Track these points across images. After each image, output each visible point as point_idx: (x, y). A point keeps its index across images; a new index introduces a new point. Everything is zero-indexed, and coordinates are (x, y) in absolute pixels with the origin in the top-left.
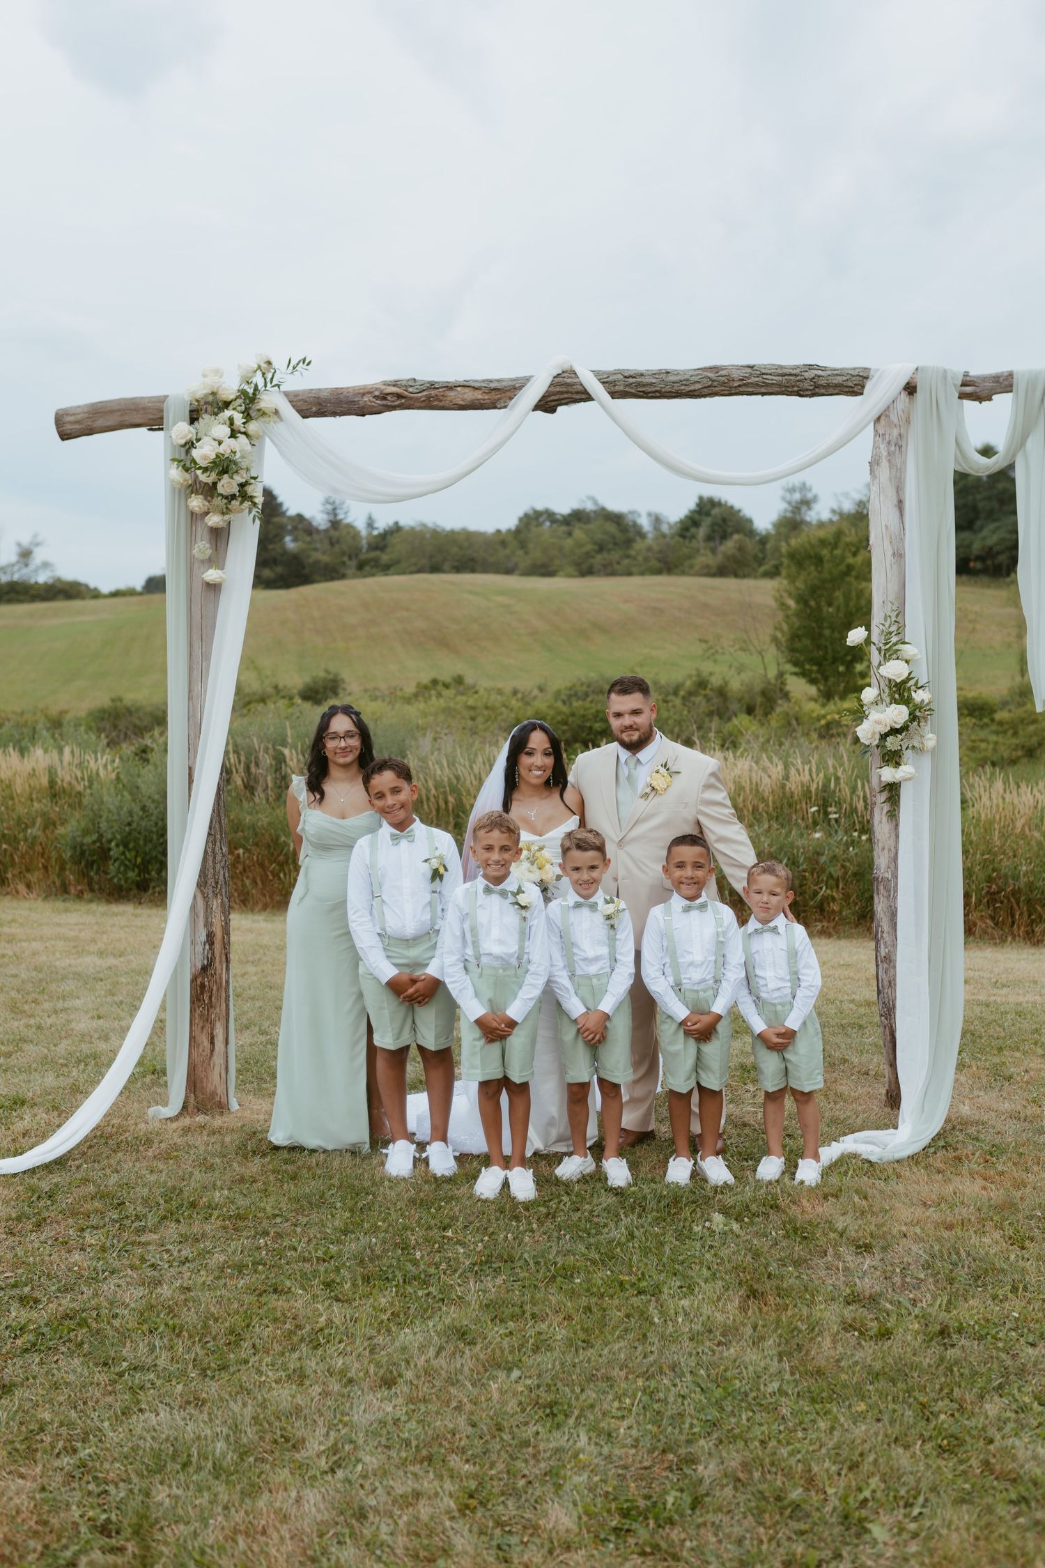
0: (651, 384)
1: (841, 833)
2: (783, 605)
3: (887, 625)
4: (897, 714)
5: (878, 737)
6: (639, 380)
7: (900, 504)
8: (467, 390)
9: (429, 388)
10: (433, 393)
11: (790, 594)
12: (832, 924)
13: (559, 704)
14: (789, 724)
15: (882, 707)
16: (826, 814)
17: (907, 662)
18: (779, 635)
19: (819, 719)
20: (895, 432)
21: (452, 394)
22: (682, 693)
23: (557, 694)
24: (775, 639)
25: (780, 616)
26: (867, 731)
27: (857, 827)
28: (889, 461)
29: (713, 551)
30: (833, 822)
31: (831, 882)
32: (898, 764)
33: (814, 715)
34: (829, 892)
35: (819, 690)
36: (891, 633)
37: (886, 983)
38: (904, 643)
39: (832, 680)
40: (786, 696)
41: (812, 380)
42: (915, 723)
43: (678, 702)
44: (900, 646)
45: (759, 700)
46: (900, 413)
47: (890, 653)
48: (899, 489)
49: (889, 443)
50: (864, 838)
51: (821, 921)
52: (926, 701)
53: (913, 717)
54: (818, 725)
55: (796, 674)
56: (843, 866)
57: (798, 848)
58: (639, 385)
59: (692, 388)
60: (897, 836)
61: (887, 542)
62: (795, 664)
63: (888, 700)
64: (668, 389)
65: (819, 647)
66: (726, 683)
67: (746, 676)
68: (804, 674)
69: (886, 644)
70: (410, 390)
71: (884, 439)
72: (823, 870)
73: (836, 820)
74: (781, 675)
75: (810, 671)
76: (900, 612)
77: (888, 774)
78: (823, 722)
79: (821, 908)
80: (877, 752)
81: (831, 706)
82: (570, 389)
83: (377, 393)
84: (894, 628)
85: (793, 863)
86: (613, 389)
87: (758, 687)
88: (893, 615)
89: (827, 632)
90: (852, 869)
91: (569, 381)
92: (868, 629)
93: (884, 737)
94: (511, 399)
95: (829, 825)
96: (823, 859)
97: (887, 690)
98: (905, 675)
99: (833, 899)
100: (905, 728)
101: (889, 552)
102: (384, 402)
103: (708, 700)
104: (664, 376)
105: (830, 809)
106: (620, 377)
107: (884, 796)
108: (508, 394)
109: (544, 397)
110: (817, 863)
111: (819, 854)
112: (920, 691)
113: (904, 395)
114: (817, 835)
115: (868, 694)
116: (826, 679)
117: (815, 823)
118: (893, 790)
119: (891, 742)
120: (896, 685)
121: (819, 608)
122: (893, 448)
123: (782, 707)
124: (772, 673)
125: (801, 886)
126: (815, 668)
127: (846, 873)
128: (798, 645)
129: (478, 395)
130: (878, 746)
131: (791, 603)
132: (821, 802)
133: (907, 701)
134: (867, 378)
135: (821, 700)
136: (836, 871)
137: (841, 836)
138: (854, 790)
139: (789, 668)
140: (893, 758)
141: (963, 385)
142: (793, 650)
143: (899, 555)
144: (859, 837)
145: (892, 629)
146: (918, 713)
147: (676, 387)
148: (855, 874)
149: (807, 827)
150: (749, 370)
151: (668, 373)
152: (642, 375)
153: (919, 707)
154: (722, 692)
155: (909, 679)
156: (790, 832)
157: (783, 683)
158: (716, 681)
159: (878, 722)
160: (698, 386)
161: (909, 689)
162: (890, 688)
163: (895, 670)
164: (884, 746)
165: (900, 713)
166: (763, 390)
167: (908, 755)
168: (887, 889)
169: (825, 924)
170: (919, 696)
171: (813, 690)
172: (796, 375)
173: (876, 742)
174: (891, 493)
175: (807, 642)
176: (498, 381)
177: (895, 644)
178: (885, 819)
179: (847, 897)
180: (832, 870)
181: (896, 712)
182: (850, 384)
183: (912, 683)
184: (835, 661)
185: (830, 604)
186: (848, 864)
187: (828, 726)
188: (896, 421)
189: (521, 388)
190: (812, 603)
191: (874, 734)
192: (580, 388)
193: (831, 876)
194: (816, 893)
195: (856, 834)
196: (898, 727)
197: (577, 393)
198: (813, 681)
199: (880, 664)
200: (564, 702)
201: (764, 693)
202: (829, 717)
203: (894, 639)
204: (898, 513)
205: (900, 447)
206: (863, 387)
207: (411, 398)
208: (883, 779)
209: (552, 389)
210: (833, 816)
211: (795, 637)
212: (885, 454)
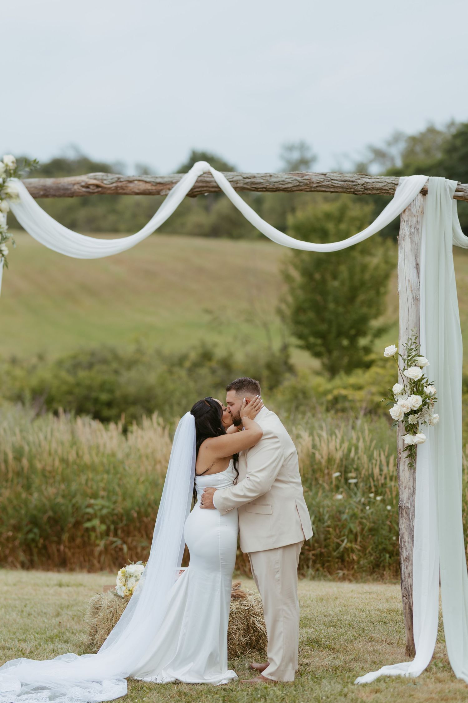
0: (260, 183)
1: (359, 494)
2: (288, 278)
3: (409, 344)
4: (415, 401)
5: (403, 415)
6: (253, 180)
7: (417, 266)
8: (141, 183)
9: (117, 182)
10: (120, 184)
11: (296, 267)
12: (352, 572)
13: (64, 374)
14: (296, 397)
15: (405, 396)
16: (346, 479)
17: (421, 368)
18: (284, 307)
19: (326, 393)
20: (415, 220)
21: (131, 185)
22: (187, 364)
23: (60, 363)
24: (279, 312)
25: (285, 288)
26: (396, 412)
27: (373, 490)
28: (411, 238)
29: (207, 209)
30: (352, 486)
31: (352, 537)
32: (415, 433)
33: (321, 389)
34: (349, 545)
35: (324, 365)
36: (412, 349)
37: (407, 575)
38: (419, 356)
39: (336, 354)
40: (291, 369)
41: (362, 185)
42: (426, 407)
43: (183, 373)
44: (417, 358)
45: (265, 373)
46: (418, 208)
47: (411, 362)
48: (417, 256)
49: (411, 227)
50: (379, 498)
51: (341, 569)
52: (433, 393)
53: (425, 403)
54: (324, 400)
55: (300, 347)
56: (361, 523)
57: (323, 507)
58: (253, 183)
59: (286, 186)
60: (414, 480)
61: (409, 290)
62: (300, 336)
63: (409, 392)
64: (271, 186)
65: (323, 320)
66: (230, 355)
67: (251, 348)
68: (308, 347)
69: (408, 356)
70: (105, 182)
71: (407, 224)
72: (344, 526)
73: (356, 484)
74: (285, 348)
75: (315, 345)
76: (417, 337)
77: (409, 439)
78: (330, 397)
79: (342, 558)
80: (402, 425)
81: (337, 381)
82: (208, 185)
83: (83, 184)
84: (413, 346)
85: (320, 520)
86: (236, 186)
87: (263, 361)
88: (413, 338)
89: (332, 306)
90: (368, 525)
91: (208, 179)
92: (397, 346)
93: (407, 415)
94: (170, 189)
95: (349, 488)
96: (344, 517)
97: (409, 386)
98: (420, 376)
99: (353, 551)
100: (419, 410)
101: (411, 297)
102: (88, 190)
103: (213, 371)
104: (268, 178)
105: (350, 475)
106: (240, 178)
107: (406, 453)
108: (168, 186)
109: (192, 189)
110: (339, 520)
111: (340, 512)
112: (429, 387)
113: (420, 196)
114: (340, 497)
115: (397, 388)
116: (330, 352)
117: (337, 487)
118: (412, 449)
119: (412, 419)
120: (414, 382)
121: (324, 281)
122: (413, 230)
123: (288, 381)
124: (277, 345)
125: (326, 540)
126: (319, 341)
127: (363, 530)
128: (303, 318)
129: (148, 187)
130: (403, 421)
131: (296, 274)
132: (343, 469)
133: (420, 392)
134: (397, 185)
135: (327, 375)
136: (355, 527)
137: (360, 498)
138: (370, 458)
139: (294, 341)
140: (412, 429)
141: (456, 191)
142: (297, 322)
143: (416, 299)
144: (375, 498)
145: (412, 347)
146: (427, 401)
147: (277, 185)
148: (371, 530)
149: (331, 490)
150: (323, 177)
151: (271, 176)
152: (254, 177)
153: (428, 397)
154: (226, 364)
155: (422, 379)
156: (317, 493)
157: (288, 357)
158: (220, 353)
159: (403, 406)
160: (290, 185)
161: (422, 385)
162: (411, 384)
163: (414, 373)
164: (407, 421)
165: (417, 400)
166: (332, 190)
167: (420, 427)
168: (408, 514)
169: (346, 572)
170: (429, 390)
171: (316, 363)
172: (353, 182)
173: (402, 419)
174: (412, 259)
175: (311, 315)
176: (161, 177)
177: (414, 356)
178: (406, 468)
179: (364, 549)
180: (352, 526)
181: (414, 400)
182: (387, 188)
183: (424, 381)
184: (340, 334)
185: (335, 277)
186: (364, 521)
187: (336, 400)
188: (415, 213)
189: (176, 183)
190: (317, 276)
191: (400, 413)
192: (215, 184)
193: (351, 531)
194: (338, 545)
195: (372, 495)
196: (416, 409)
197: (213, 187)
198: (317, 355)
199: (404, 369)
200: (68, 371)
201: (269, 366)
202: (336, 392)
203: (414, 354)
204: (416, 271)
205: (418, 229)
206: (395, 190)
207: (105, 188)
208: (406, 442)
209: (197, 184)
210: (352, 481)
211: (299, 310)
212: (408, 233)
